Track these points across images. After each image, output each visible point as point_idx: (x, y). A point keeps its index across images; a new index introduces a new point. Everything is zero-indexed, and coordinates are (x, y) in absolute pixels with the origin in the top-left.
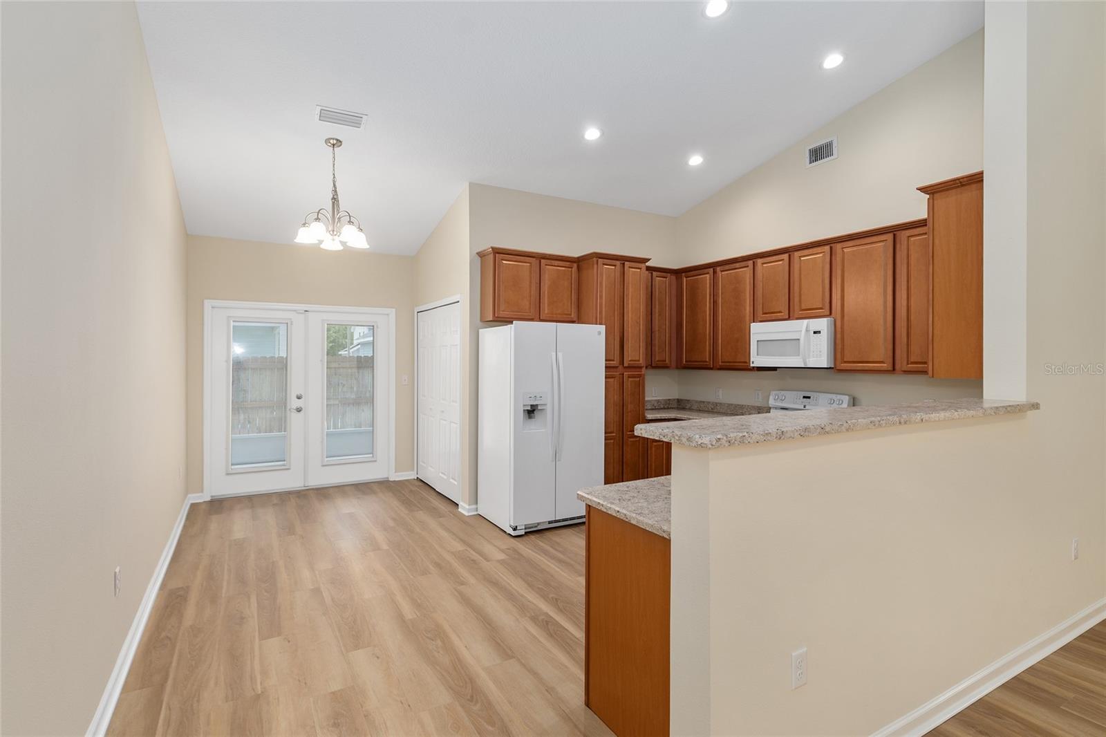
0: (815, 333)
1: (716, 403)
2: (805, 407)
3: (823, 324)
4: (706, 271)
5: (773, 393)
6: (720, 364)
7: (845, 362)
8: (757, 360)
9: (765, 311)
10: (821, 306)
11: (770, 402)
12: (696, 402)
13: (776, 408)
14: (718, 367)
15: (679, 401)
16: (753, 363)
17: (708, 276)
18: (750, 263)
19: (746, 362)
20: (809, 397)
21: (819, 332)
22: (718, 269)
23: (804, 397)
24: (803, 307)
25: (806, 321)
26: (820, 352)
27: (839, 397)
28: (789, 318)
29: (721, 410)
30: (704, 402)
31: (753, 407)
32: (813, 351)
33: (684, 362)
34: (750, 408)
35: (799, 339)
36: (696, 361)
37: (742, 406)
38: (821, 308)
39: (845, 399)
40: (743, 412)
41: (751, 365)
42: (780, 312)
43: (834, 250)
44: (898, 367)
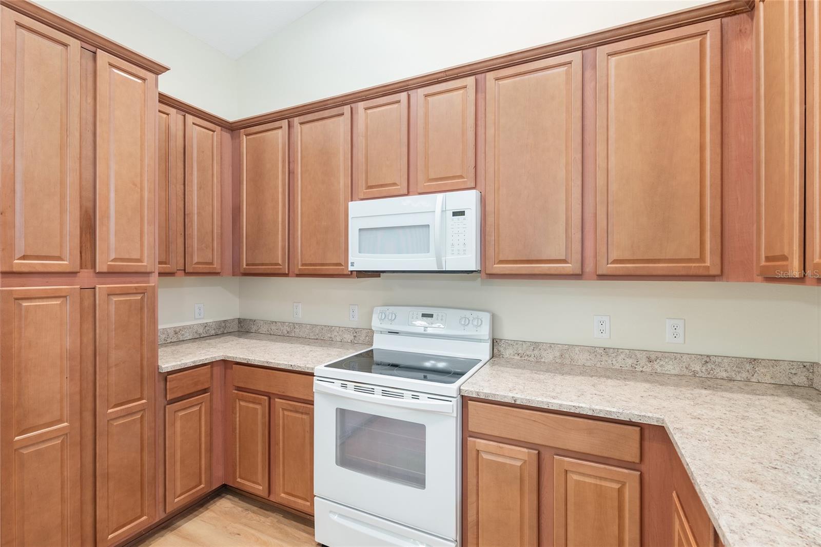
0: (455, 214)
1: (294, 324)
2: (425, 329)
3: (468, 200)
4: (277, 124)
5: (377, 310)
6: (300, 267)
7: (501, 262)
8: (358, 260)
9: (369, 184)
10: (458, 173)
11: (373, 324)
12: (265, 322)
13: (380, 332)
14: (297, 272)
15: (240, 321)
16: (352, 264)
17: (280, 131)
18: (347, 109)
19: (340, 265)
20: (431, 316)
21: (462, 213)
22: (296, 121)
23: (424, 315)
24: (432, 176)
25: (440, 196)
27: (476, 314)
28: (408, 194)
29: (301, 334)
30: (276, 322)
31: (347, 329)
32: (453, 245)
33: (245, 266)
34: (343, 331)
35: (429, 225)
36: (263, 264)
37: (330, 329)
38: (461, 177)
39: (486, 318)
40: (333, 336)
41: (350, 268)
42: (394, 184)
43: (482, 82)
44: (590, 268)
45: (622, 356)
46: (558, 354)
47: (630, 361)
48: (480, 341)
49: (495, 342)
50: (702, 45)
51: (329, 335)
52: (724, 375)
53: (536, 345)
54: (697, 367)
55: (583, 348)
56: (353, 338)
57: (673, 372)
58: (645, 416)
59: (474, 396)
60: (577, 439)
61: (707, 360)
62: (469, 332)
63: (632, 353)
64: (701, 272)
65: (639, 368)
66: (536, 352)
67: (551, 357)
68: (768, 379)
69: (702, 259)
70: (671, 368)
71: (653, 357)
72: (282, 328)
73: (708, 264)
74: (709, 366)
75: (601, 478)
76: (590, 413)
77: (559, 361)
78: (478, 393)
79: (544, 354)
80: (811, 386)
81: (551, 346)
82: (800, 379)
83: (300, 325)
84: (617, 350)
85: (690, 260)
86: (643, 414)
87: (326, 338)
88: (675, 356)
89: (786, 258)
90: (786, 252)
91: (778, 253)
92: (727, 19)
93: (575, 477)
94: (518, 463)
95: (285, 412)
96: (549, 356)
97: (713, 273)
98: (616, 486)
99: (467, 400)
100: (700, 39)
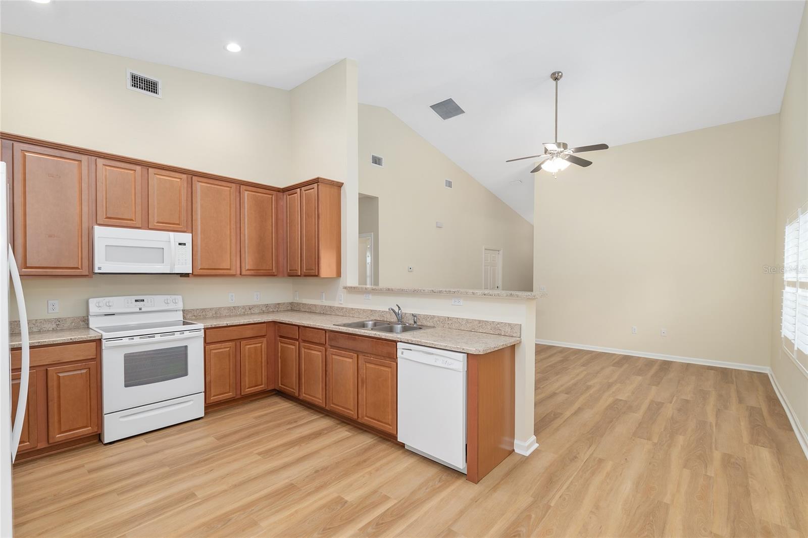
0: (180, 244)
2: (140, 309)
3: (187, 237)
5: (93, 301)
7: (201, 269)
8: (106, 267)
10: (178, 222)
11: (90, 311)
13: (97, 316)
16: (99, 269)
18: (85, 158)
19: (82, 269)
20: (143, 300)
21: (185, 244)
23: (136, 301)
24: (159, 220)
25: (172, 234)
26: (186, 260)
27: (173, 297)
28: (142, 227)
32: (179, 260)
34: (41, 322)
35: (163, 248)
38: (179, 224)
39: (180, 298)
41: (97, 271)
42: (131, 220)
43: (190, 180)
44: (238, 272)
45: (240, 309)
46: (214, 313)
47: (243, 311)
48: (177, 311)
49: (183, 311)
50: (272, 197)
52: (272, 310)
53: (204, 310)
54: (264, 309)
55: (225, 308)
56: (54, 326)
60: (249, 333)
61: (267, 306)
62: (171, 306)
63: (244, 307)
64: (272, 274)
65: (246, 313)
66: (204, 313)
67: (211, 314)
69: (272, 270)
70: (257, 311)
71: (251, 308)
73: (274, 271)
74: (268, 308)
75: (255, 344)
76: (253, 322)
77: (214, 315)
78: (211, 325)
79: (207, 313)
80: (292, 310)
81: (211, 309)
82: (289, 308)
84: (238, 307)
85: (269, 270)
88: (258, 306)
89: (296, 270)
90: (297, 269)
91: (294, 269)
92: (278, 193)
93: (248, 346)
94: (228, 349)
95: (61, 375)
96: (210, 314)
97: (275, 274)
98: (260, 345)
99: (206, 329)
100: (271, 196)
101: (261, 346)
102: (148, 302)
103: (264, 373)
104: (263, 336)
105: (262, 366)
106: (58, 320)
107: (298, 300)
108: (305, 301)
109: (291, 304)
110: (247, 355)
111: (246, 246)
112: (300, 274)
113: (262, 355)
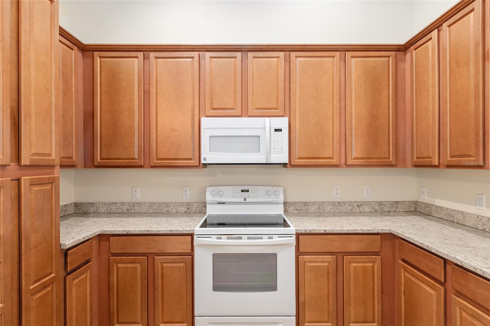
0: (276, 130)
1: (133, 203)
2: (245, 199)
3: (283, 122)
4: (133, 54)
5: (209, 189)
7: (299, 158)
8: (209, 157)
9: (214, 107)
10: (275, 107)
11: (207, 198)
12: (104, 204)
13: (212, 204)
15: (76, 205)
16: (205, 159)
17: (136, 60)
18: (195, 54)
19: (194, 159)
20: (248, 191)
21: (280, 130)
22: (152, 55)
23: (242, 191)
24: (258, 106)
25: (267, 119)
26: (282, 149)
27: (275, 188)
28: (241, 116)
29: (141, 210)
30: (115, 203)
31: (182, 204)
32: (275, 148)
33: (99, 160)
34: (178, 205)
35: (259, 136)
36: (118, 159)
37: (167, 205)
38: (276, 109)
39: (281, 190)
40: (169, 209)
41: (203, 162)
42: (232, 109)
43: (288, 56)
44: (343, 162)
45: (347, 205)
46: (317, 207)
47: (350, 208)
48: (278, 203)
49: (285, 203)
51: (166, 209)
52: (387, 210)
53: (306, 204)
54: (377, 207)
56: (186, 209)
57: (368, 211)
58: (384, 229)
59: (303, 232)
61: (380, 203)
62: (273, 199)
63: (351, 203)
64: (389, 164)
65: (354, 211)
66: (306, 207)
68: (402, 210)
69: (389, 158)
70: (367, 209)
71: (360, 204)
72: (122, 208)
73: (391, 160)
74: (381, 206)
75: (364, 262)
77: (317, 211)
78: (305, 230)
79: (310, 208)
80: (415, 211)
81: (314, 203)
82: (412, 209)
83: (139, 204)
84: (344, 203)
85: (384, 158)
86: (383, 229)
87: (164, 211)
88: (368, 203)
89: (430, 158)
90: (431, 155)
91: (425, 155)
92: (397, 52)
93: (354, 265)
94: (326, 264)
95: (164, 265)
96: (312, 209)
97: (393, 163)
98: (371, 265)
99: (298, 235)
100: (387, 59)
101: (373, 267)
102: (252, 193)
103: (377, 307)
104: (376, 254)
105: (373, 295)
106: (188, 204)
107: (425, 199)
108: (439, 202)
109: (415, 203)
110: (352, 276)
111: (353, 127)
112: (437, 164)
113: (373, 279)
